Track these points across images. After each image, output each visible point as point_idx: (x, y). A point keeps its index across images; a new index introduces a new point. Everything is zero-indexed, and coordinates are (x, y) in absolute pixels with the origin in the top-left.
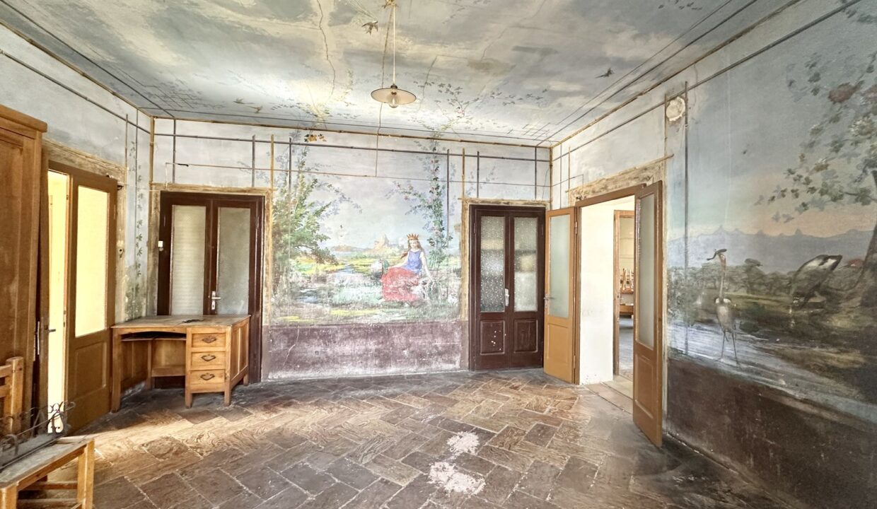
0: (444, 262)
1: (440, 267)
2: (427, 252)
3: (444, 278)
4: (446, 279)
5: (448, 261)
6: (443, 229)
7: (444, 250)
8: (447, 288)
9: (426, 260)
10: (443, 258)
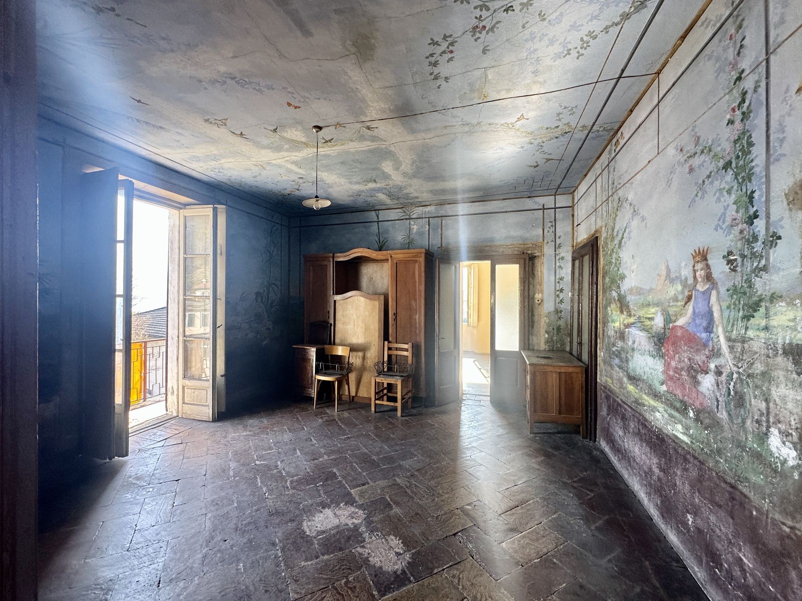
0: (759, 320)
1: (750, 333)
2: (723, 290)
3: (759, 368)
4: (763, 374)
5: (767, 316)
6: (756, 216)
7: (758, 283)
8: (767, 401)
9: (721, 310)
10: (755, 307)
